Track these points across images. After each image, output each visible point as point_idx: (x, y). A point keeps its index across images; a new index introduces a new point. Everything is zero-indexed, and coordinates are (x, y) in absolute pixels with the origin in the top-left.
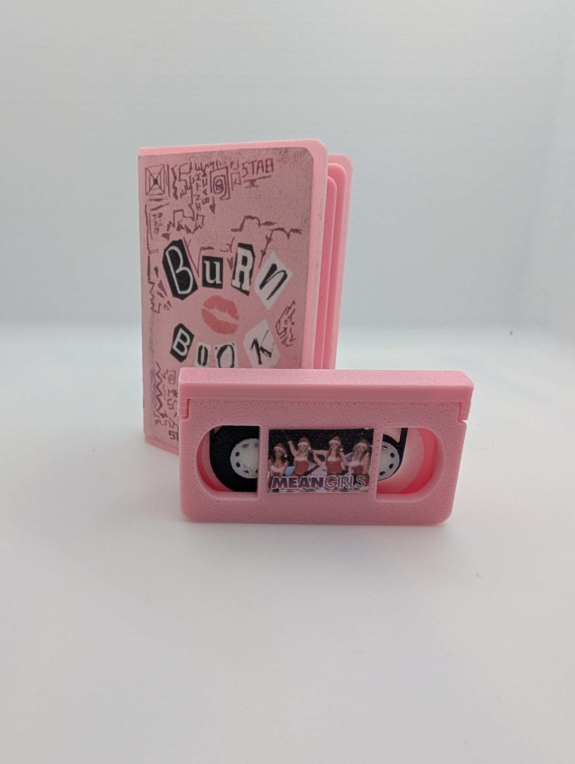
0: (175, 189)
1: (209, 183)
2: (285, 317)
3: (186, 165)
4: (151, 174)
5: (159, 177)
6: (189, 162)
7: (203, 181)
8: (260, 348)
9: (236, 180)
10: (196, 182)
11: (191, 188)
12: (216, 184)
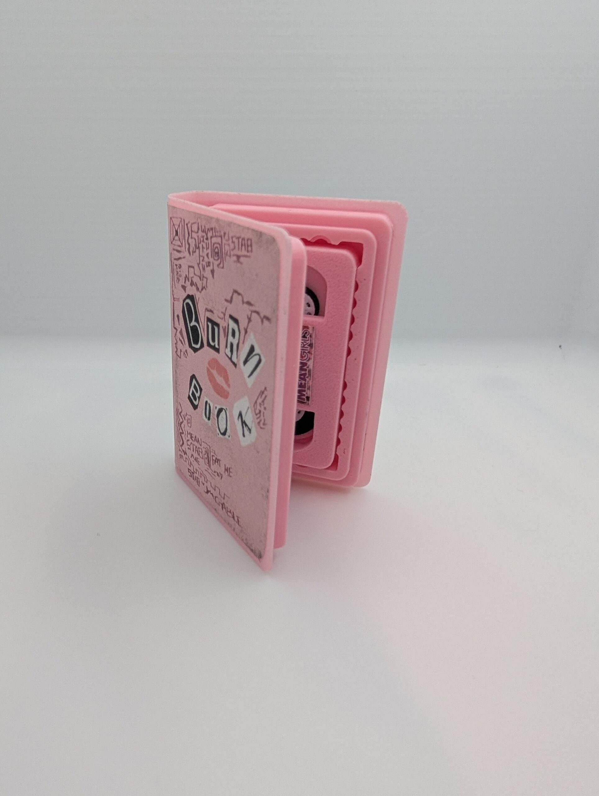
0: (189, 244)
1: (210, 248)
2: (260, 400)
3: (195, 225)
4: (174, 225)
5: (179, 229)
6: (197, 222)
7: (206, 243)
8: (243, 421)
9: (227, 251)
10: (202, 243)
11: (199, 248)
12: (215, 251)
